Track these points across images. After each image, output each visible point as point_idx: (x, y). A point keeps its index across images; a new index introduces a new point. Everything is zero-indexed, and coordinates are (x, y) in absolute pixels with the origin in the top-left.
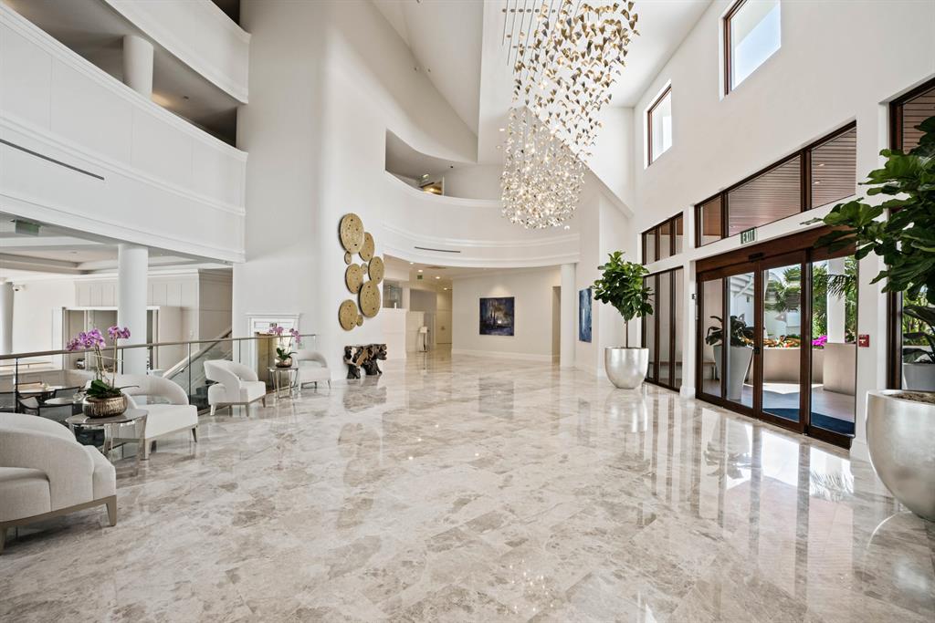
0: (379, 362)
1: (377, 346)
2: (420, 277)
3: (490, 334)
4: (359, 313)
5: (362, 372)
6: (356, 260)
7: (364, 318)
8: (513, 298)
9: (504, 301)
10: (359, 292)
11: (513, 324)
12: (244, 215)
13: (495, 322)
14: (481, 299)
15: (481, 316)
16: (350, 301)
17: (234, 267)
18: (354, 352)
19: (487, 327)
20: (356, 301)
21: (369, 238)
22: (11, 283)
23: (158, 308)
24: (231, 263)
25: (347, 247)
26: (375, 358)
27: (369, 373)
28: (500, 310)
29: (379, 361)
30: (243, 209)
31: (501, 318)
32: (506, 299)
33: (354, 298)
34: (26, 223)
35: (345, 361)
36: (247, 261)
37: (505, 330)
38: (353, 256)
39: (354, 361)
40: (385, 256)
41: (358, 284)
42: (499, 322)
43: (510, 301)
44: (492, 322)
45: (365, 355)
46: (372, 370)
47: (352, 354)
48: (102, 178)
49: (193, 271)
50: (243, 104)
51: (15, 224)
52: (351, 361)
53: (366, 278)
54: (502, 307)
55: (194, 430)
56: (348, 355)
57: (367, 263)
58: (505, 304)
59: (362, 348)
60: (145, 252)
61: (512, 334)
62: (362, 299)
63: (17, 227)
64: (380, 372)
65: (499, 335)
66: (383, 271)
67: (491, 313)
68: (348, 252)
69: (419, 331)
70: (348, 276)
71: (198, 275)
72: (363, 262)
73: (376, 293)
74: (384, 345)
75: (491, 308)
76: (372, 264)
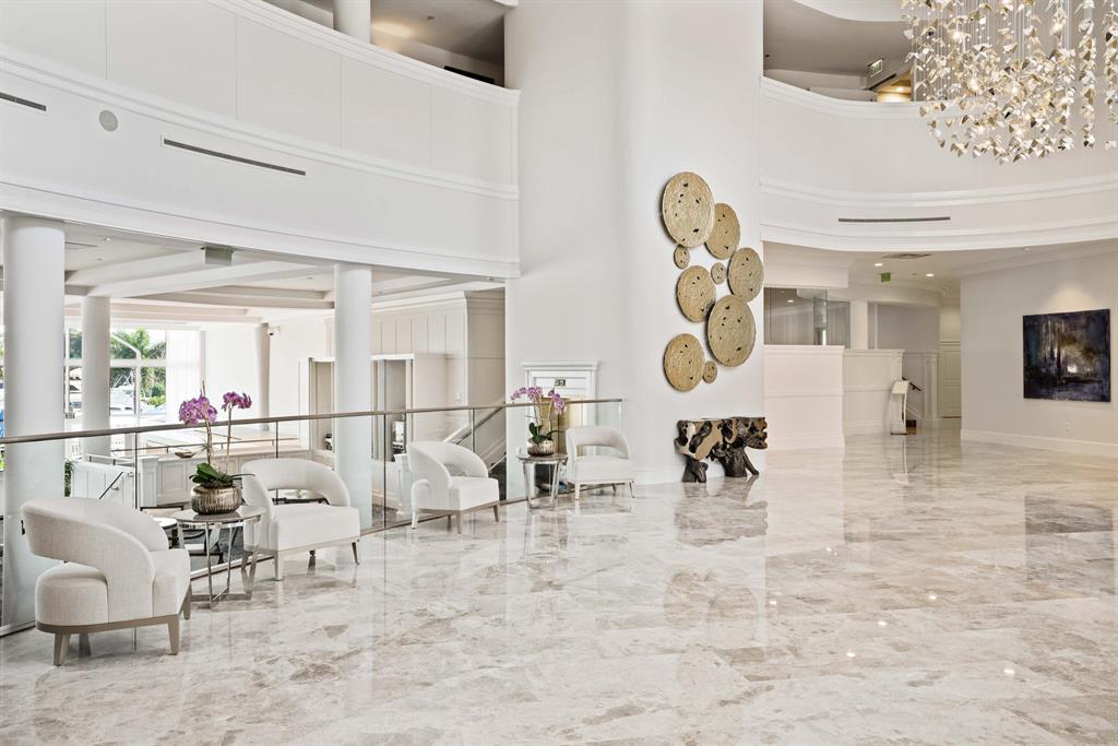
0: (751, 453)
1: (745, 421)
2: (886, 277)
3: (1048, 396)
4: (707, 358)
5: (714, 471)
6: (699, 258)
7: (718, 367)
8: (1107, 312)
9: (1083, 321)
10: (707, 318)
11: (1107, 374)
12: (516, 197)
13: (1061, 369)
14: (1026, 319)
15: (1028, 357)
16: (685, 336)
17: (507, 285)
18: (692, 431)
19: (1041, 381)
20: (700, 336)
21: (725, 213)
22: (266, 325)
23: (412, 356)
24: (501, 280)
25: (678, 236)
26: (740, 443)
27: (730, 472)
28: (1073, 341)
29: (748, 451)
30: (516, 188)
31: (1075, 361)
32: (1089, 315)
33: (697, 330)
34: (217, 249)
35: (677, 448)
36: (523, 273)
37: (1087, 388)
38: (691, 253)
39: (693, 449)
40: (766, 244)
41: (704, 304)
42: (1072, 369)
43: (1101, 319)
44: (1053, 369)
45: (716, 436)
46: (735, 468)
47: (689, 436)
48: (303, 173)
49: (456, 296)
50: (511, 8)
51: (204, 251)
52: (686, 449)
53: (721, 291)
54: (1078, 334)
55: (354, 544)
56: (682, 440)
57: (725, 263)
58: (1086, 327)
59: (709, 424)
60: (367, 274)
61: (1105, 398)
62: (713, 332)
63: (207, 255)
64: (755, 473)
65: (1072, 399)
66: (761, 274)
67: (1049, 348)
68: (680, 246)
69: (890, 390)
70: (683, 290)
71: (465, 300)
72: (714, 261)
73: (745, 320)
74: (761, 420)
75: (1051, 337)
76: (735, 263)
